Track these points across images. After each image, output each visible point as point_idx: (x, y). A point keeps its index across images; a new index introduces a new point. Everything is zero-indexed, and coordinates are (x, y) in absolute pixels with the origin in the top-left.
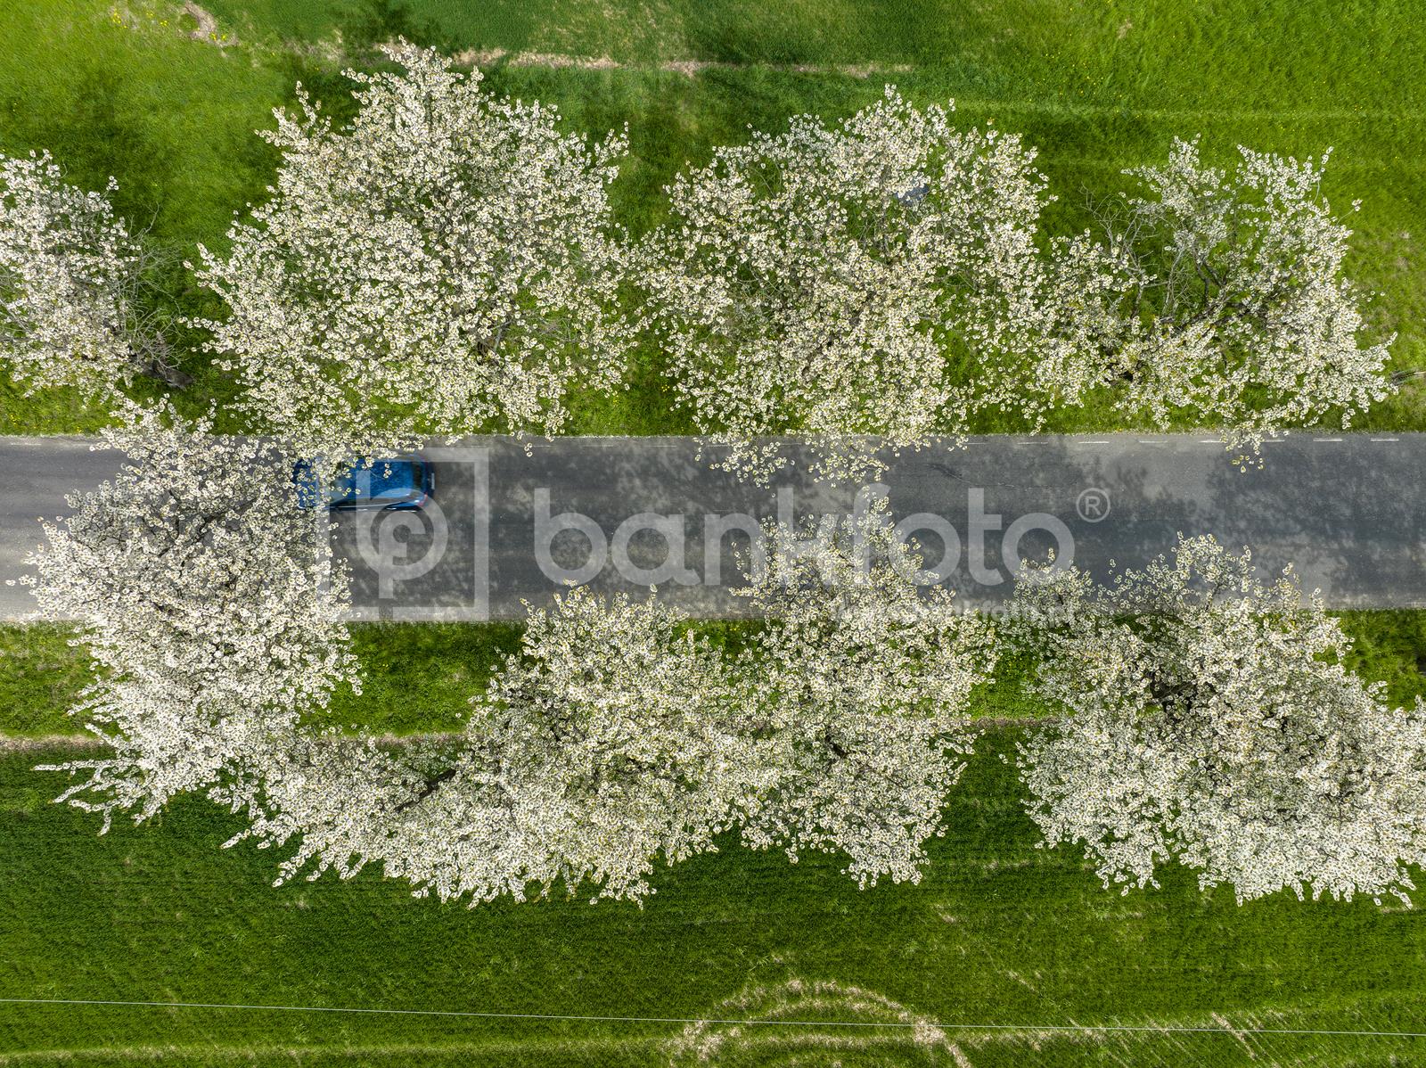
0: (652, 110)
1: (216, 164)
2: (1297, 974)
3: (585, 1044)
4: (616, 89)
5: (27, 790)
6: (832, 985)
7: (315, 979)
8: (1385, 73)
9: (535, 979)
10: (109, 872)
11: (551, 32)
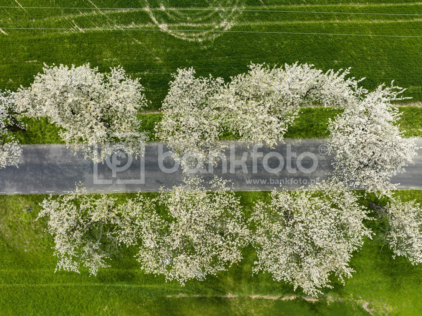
0: (240, 283)
1: (362, 266)
2: (60, 43)
3: (258, 23)
4: (250, 289)
5: (412, 92)
6: (190, 40)
7: (332, 41)
8: (30, 297)
9: (272, 41)
10: (389, 70)
11: (269, 305)
